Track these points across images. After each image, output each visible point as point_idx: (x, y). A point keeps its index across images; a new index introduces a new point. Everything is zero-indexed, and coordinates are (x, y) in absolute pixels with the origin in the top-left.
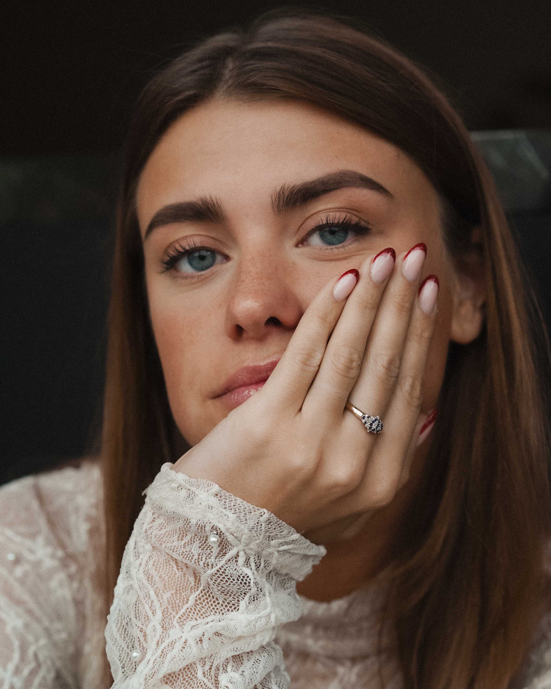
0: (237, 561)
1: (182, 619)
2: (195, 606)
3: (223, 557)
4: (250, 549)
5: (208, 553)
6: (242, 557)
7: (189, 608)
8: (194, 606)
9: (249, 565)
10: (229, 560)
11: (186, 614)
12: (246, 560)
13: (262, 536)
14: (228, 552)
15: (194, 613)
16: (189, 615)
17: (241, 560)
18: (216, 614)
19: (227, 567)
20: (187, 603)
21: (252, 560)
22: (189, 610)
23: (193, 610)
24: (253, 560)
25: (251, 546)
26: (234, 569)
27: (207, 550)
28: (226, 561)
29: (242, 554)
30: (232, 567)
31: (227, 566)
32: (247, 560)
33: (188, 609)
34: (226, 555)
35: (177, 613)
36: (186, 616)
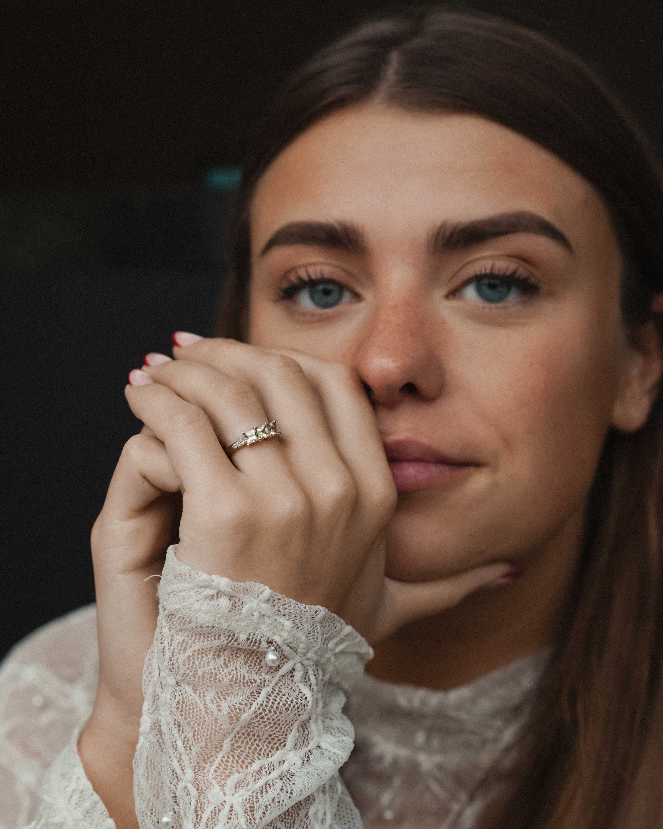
0: (293, 676)
1: (219, 771)
2: (232, 751)
3: (276, 672)
4: (308, 659)
5: (257, 670)
6: (299, 671)
7: (226, 756)
8: (231, 753)
9: (307, 679)
10: (283, 676)
11: (223, 765)
12: (304, 674)
13: (319, 640)
14: (282, 666)
15: (233, 762)
16: (227, 766)
17: (298, 674)
18: (260, 757)
19: (281, 686)
20: (221, 750)
21: (311, 672)
22: (226, 758)
23: (231, 759)
24: (313, 673)
25: (309, 655)
26: (289, 688)
27: (255, 665)
28: (279, 677)
29: (299, 666)
30: (287, 685)
31: (281, 683)
32: (306, 674)
33: (223, 757)
34: (280, 670)
35: (211, 766)
36: (224, 767)
